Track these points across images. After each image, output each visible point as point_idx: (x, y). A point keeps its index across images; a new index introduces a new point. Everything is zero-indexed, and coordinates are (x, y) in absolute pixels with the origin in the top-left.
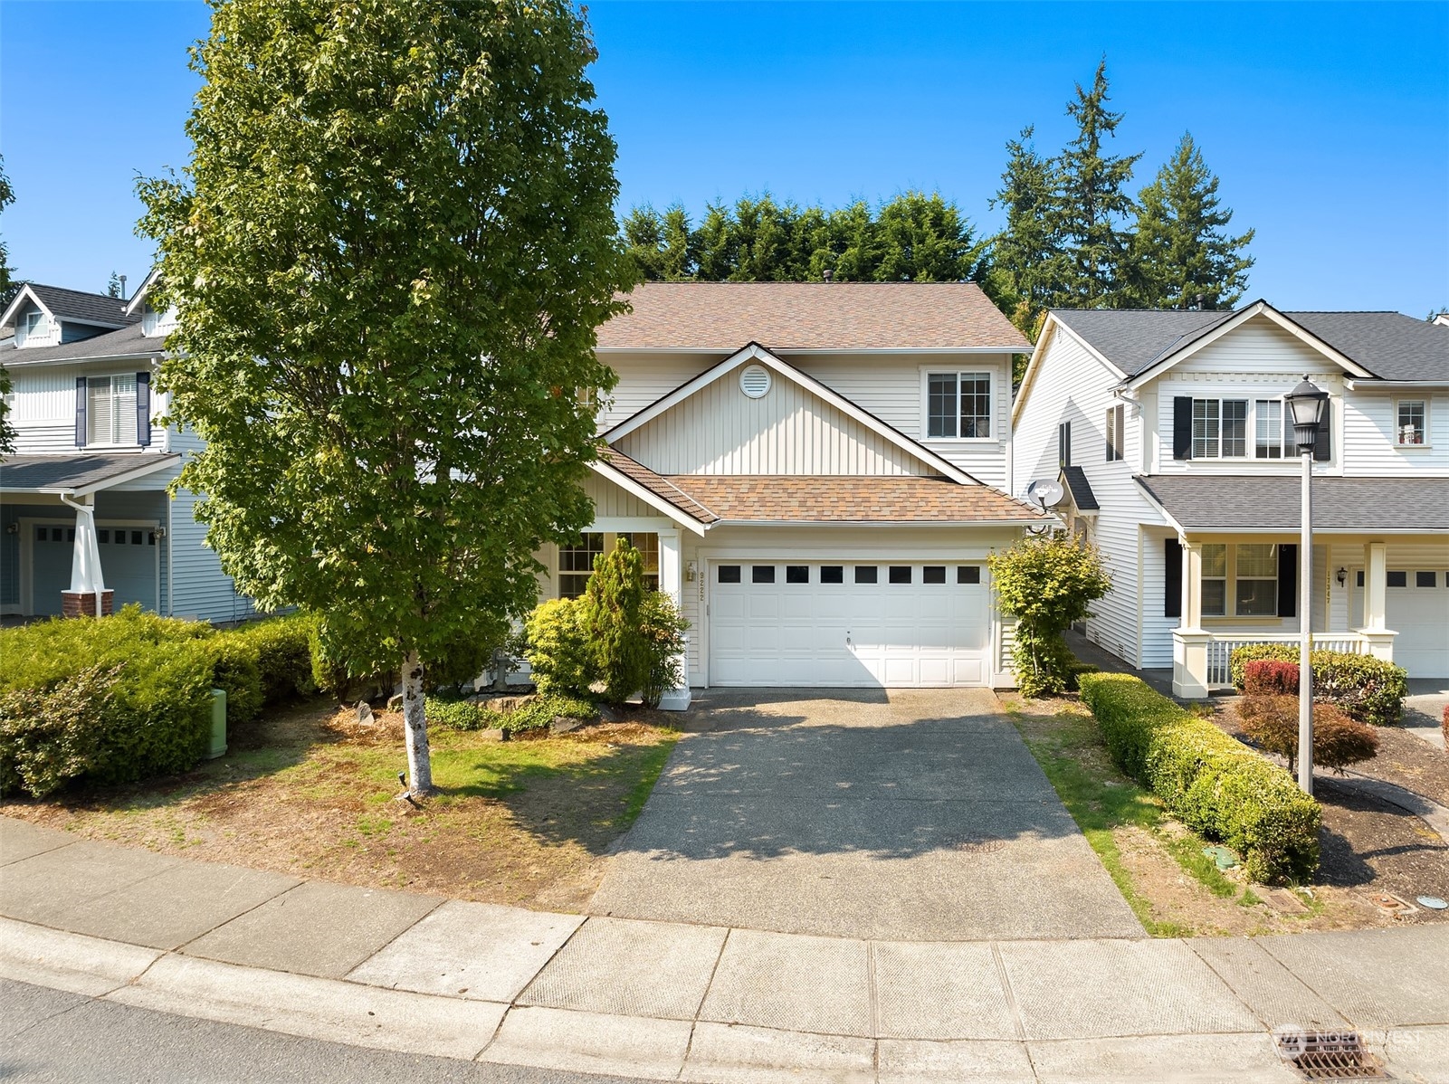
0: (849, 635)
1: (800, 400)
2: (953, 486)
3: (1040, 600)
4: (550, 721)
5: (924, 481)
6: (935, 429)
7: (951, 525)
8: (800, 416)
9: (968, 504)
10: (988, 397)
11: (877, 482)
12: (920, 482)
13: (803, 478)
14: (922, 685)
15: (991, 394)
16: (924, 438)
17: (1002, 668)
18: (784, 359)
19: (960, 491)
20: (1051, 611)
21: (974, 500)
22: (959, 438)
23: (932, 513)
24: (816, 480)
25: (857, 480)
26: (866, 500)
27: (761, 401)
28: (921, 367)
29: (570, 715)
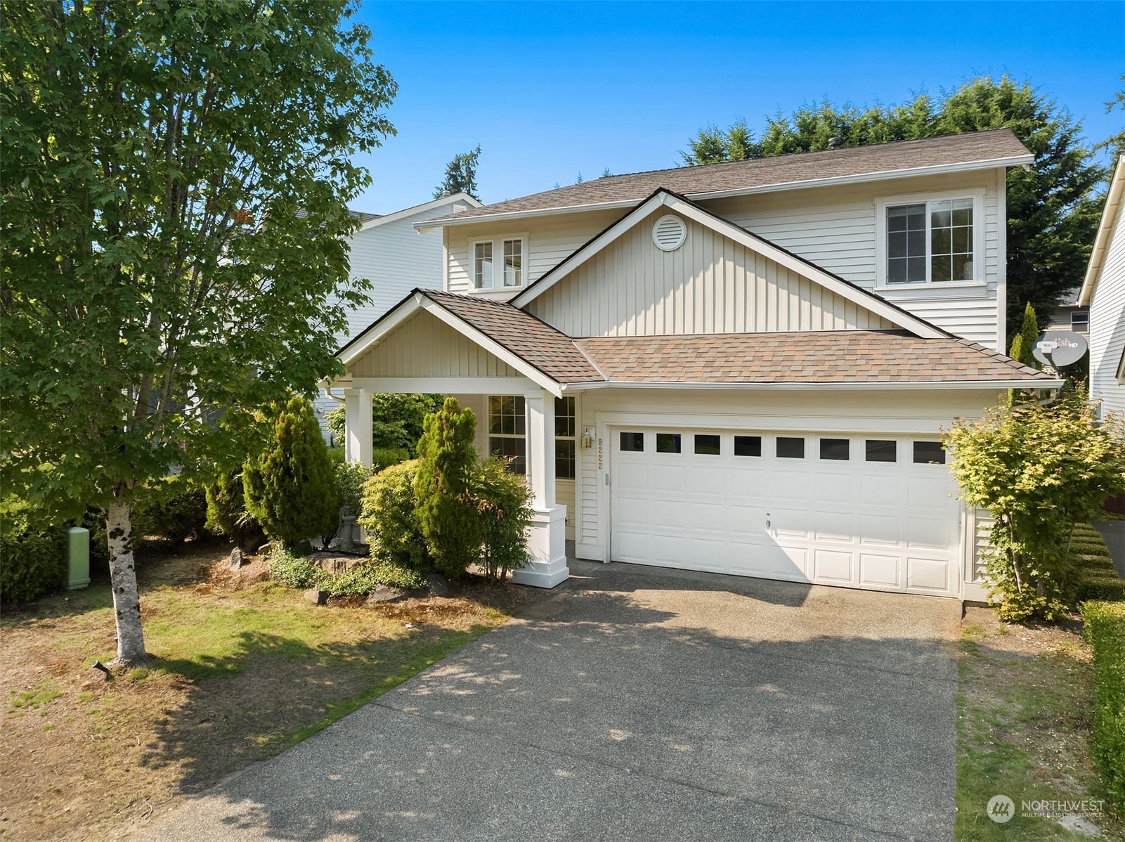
0: (768, 518)
1: (719, 247)
2: (912, 341)
3: (1012, 492)
4: (370, 589)
5: (874, 336)
6: (896, 273)
7: (893, 388)
8: (720, 267)
9: (927, 361)
10: (971, 228)
11: (811, 338)
12: (868, 337)
13: (724, 337)
14: (863, 586)
15: (974, 225)
16: (881, 285)
17: (975, 576)
18: (700, 205)
19: (920, 346)
20: (1032, 509)
21: (937, 356)
22: (929, 283)
23: (871, 373)
24: (736, 338)
25: (786, 338)
26: (789, 358)
27: (676, 254)
28: (877, 200)
29: (392, 584)
